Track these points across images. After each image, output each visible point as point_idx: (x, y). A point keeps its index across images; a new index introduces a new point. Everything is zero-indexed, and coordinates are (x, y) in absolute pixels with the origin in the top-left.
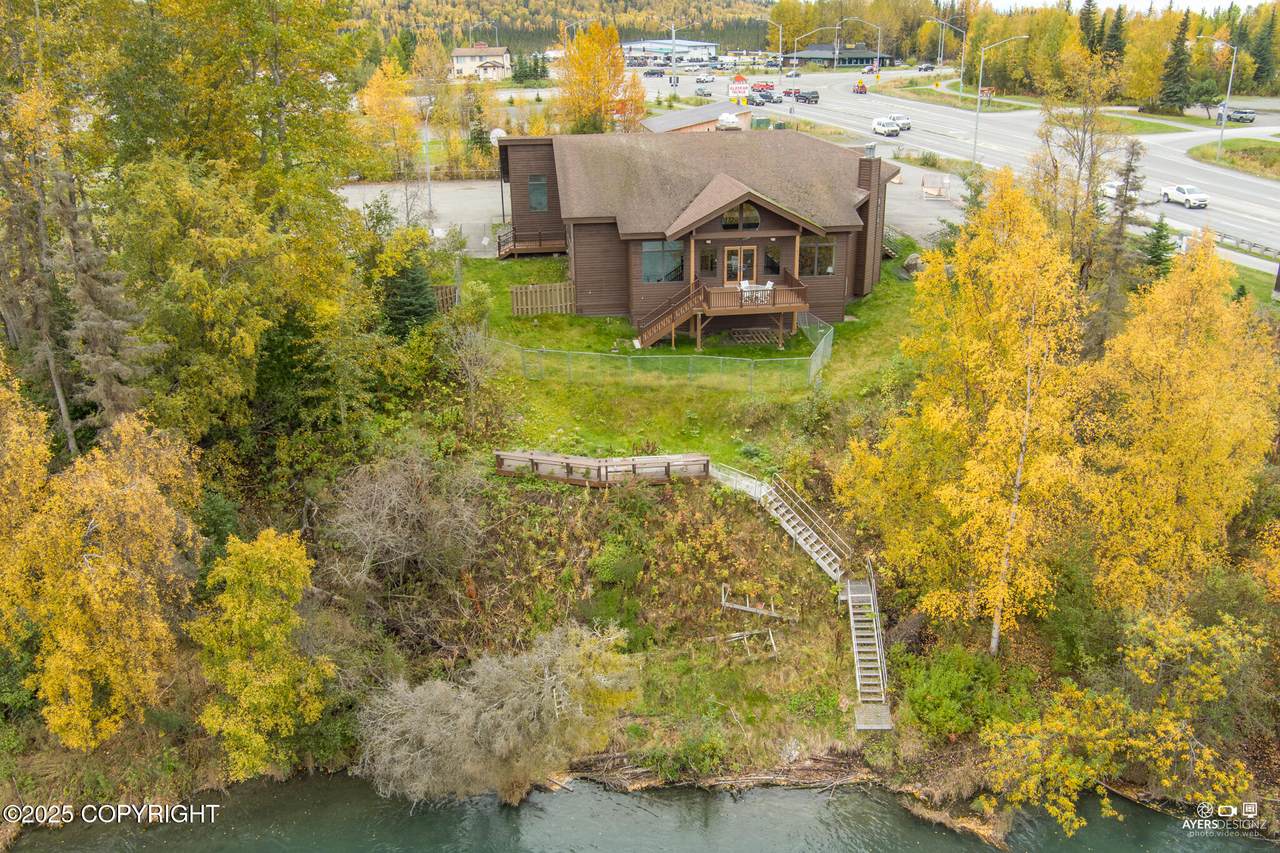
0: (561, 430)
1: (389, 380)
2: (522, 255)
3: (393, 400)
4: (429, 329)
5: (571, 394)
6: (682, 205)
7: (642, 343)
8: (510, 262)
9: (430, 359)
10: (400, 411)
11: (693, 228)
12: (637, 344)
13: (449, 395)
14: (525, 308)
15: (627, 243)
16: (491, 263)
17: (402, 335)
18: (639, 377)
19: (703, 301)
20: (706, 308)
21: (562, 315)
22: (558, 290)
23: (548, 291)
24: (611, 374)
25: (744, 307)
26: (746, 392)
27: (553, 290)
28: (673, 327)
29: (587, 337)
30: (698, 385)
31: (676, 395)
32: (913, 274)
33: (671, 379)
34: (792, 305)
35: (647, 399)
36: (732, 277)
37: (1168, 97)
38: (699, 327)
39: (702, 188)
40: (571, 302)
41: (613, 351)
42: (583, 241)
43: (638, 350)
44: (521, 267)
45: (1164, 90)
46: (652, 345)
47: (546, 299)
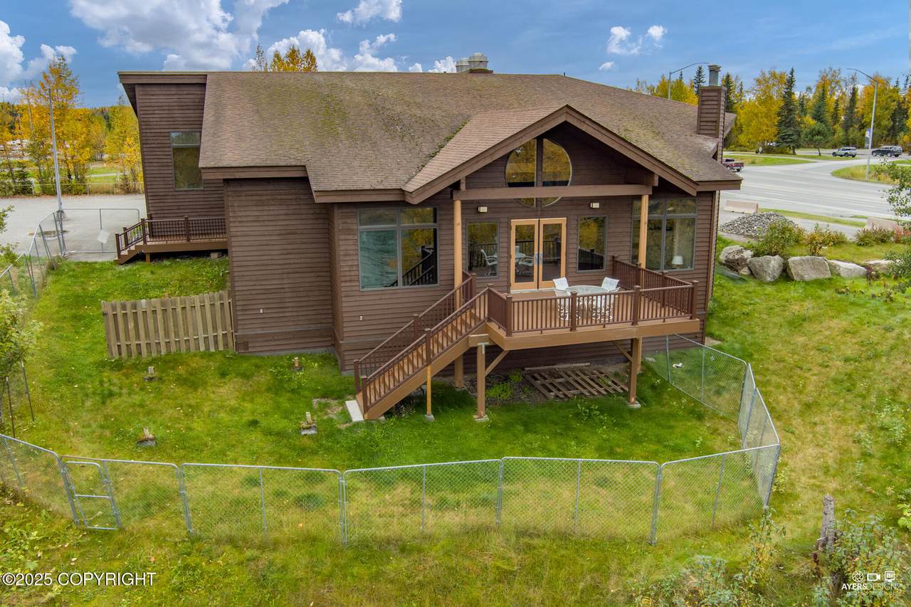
2: (157, 256)
6: (427, 150)
7: (366, 409)
8: (136, 266)
11: (462, 176)
12: (354, 409)
14: (134, 343)
15: (329, 207)
16: (103, 268)
19: (489, 320)
20: (502, 333)
21: (207, 355)
22: (198, 308)
23: (179, 310)
24: (299, 502)
25: (579, 330)
26: (640, 540)
27: (188, 308)
28: (429, 372)
29: (252, 401)
30: (516, 527)
31: (467, 563)
32: (745, 271)
33: (442, 505)
34: (668, 321)
35: (392, 582)
36: (524, 274)
37: (783, 139)
38: (482, 372)
39: (456, 131)
40: (224, 328)
41: (303, 433)
42: (244, 214)
43: (357, 424)
44: (152, 272)
45: (778, 133)
46: (388, 414)
47: (176, 325)
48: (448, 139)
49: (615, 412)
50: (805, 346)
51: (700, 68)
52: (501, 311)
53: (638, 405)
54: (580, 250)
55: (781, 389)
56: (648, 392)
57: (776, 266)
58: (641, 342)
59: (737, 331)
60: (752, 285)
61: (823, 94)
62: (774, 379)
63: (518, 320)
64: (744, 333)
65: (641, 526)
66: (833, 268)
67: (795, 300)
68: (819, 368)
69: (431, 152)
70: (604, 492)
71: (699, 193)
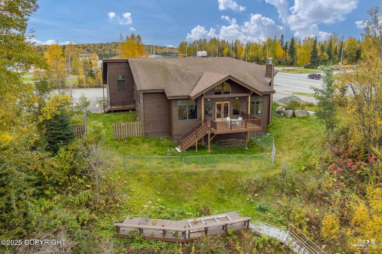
0: (150, 202)
1: (47, 178)
2: (115, 111)
3: (50, 188)
4: (70, 147)
5: (152, 180)
6: (193, 84)
7: (182, 148)
8: (110, 114)
9: (71, 163)
10: (54, 195)
11: (204, 93)
12: (178, 150)
13: (82, 183)
14: (120, 134)
16: (100, 115)
17: (55, 151)
18: (186, 168)
19: (211, 127)
20: (214, 130)
21: (138, 137)
22: (136, 125)
23: (131, 126)
24: (171, 167)
25: (232, 129)
26: (245, 172)
27: (133, 125)
28: (197, 140)
29: (152, 148)
30: (219, 170)
31: (209, 177)
32: (282, 114)
33: (203, 167)
34: (254, 127)
35: (194, 179)
36: (219, 116)
37: (313, 63)
38: (209, 140)
39: (200, 78)
40: (142, 131)
41: (168, 154)
42: (148, 101)
43: (180, 152)
44: (115, 116)
45: (311, 61)
46: (187, 150)
47: (130, 130)
48: (198, 80)
49: (242, 150)
50: (294, 135)
51: (283, 35)
52: (214, 125)
53: (247, 149)
54: (233, 109)
55: (285, 145)
56: (250, 146)
57: (291, 113)
58: (249, 133)
59: (276, 131)
60: (284, 118)
61: (331, 44)
62: (283, 143)
63: (218, 127)
64: (279, 132)
65: (246, 170)
66: (308, 113)
67: (295, 122)
68: (296, 140)
69: (195, 84)
70: (238, 165)
71: (263, 95)
